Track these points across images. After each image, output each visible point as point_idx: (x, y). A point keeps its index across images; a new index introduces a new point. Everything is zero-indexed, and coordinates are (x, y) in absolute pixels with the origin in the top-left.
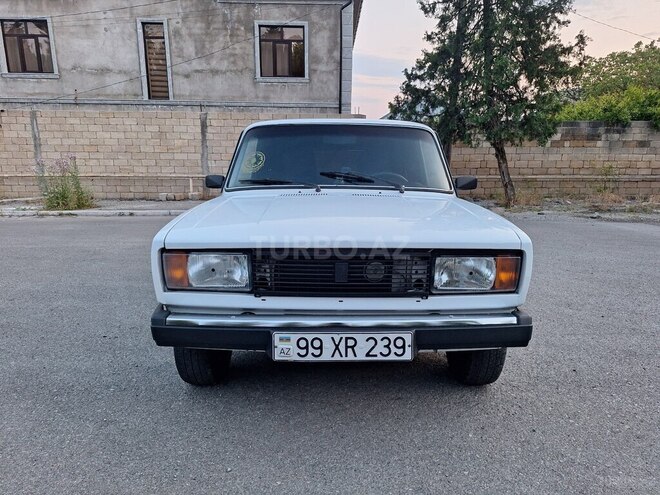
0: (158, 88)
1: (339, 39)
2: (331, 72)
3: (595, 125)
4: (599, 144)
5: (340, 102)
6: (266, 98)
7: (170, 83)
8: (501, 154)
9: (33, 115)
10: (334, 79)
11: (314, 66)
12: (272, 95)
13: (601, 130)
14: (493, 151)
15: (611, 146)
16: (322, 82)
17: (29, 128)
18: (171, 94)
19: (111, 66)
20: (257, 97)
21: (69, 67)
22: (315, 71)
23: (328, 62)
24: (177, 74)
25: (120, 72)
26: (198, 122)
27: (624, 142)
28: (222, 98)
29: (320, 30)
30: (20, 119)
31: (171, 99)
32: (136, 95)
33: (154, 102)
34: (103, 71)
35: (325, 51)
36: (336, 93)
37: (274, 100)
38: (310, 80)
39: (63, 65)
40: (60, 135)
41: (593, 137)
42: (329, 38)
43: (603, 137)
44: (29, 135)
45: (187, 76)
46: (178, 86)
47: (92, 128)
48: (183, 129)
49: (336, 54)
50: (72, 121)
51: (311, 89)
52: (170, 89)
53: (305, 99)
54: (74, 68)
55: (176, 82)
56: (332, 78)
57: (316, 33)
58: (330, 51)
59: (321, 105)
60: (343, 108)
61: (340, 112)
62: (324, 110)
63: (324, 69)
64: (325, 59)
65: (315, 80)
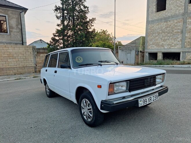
1: (20, 22)
2: (18, 32)
5: (23, 41)
10: (20, 34)
11: (11, 30)
16: (15, 35)
22: (12, 31)
23: (17, 29)
29: (12, 18)
35: (15, 25)
36: (21, 39)
38: (10, 34)
42: (16, 21)
49: (20, 26)
51: (11, 37)
53: (8, 40)
56: (19, 34)
57: (11, 19)
58: (17, 25)
59: (15, 43)
60: (24, 44)
61: (23, 45)
62: (16, 44)
63: (15, 31)
64: (15, 28)
65: (12, 34)
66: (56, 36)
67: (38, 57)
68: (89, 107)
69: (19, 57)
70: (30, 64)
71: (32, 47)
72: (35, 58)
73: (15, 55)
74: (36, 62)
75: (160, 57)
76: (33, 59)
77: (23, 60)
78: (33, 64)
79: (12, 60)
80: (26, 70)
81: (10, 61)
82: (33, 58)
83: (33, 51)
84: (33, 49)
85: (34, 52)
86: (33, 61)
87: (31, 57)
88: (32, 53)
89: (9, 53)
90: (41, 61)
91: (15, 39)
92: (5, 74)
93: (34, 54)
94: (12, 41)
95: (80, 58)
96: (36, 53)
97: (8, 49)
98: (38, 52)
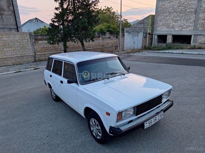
1: (11, 3)
2: (10, 15)
3: (99, 34)
4: (100, 38)
5: (17, 26)
8: (83, 44)
10: (13, 17)
11: (2, 12)
13: (100, 35)
14: (80, 43)
15: (103, 39)
16: (7, 18)
22: (3, 14)
23: (8, 11)
27: (106, 38)
35: (6, 7)
36: (14, 23)
38: (2, 18)
41: (99, 37)
42: (7, 1)
43: (101, 36)
49: (11, 8)
51: (3, 21)
53: (1, 25)
56: (11, 17)
58: (8, 7)
59: (9, 27)
60: (18, 28)
61: (18, 31)
62: (10, 29)
63: (7, 13)
64: (7, 10)
65: (4, 18)
66: (55, 22)
67: (37, 44)
68: (98, 127)
69: (16, 46)
70: (29, 52)
71: (28, 33)
72: (34, 45)
73: (11, 44)
74: (35, 50)
75: (169, 40)
76: (31, 47)
77: (20, 48)
78: (32, 52)
79: (8, 49)
80: (25, 59)
81: (7, 50)
83: (30, 38)
84: (30, 36)
85: (31, 39)
86: (31, 49)
87: (29, 45)
88: (29, 40)
89: (4, 42)
90: (39, 49)
91: (9, 24)
92: (2, 65)
93: (32, 42)
94: (5, 25)
95: (87, 73)
96: (34, 40)
97: (2, 37)
98: (35, 39)
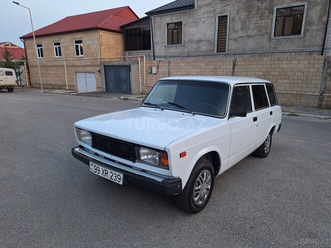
0: (221, 47)
1: (328, 10)
2: (320, 30)
5: (323, 47)
6: (275, 48)
7: (227, 44)
9: (169, 63)
11: (308, 28)
12: (279, 46)
16: (312, 36)
17: (167, 67)
18: (227, 49)
19: (203, 38)
20: (270, 48)
21: (187, 40)
22: (308, 30)
23: (318, 24)
24: (231, 39)
25: (206, 41)
26: (232, 63)
28: (251, 49)
29: (315, 6)
30: (165, 64)
31: (226, 52)
32: (212, 51)
33: (219, 53)
34: (200, 41)
35: (317, 17)
36: (321, 42)
37: (280, 49)
38: (304, 36)
39: (186, 40)
40: (177, 70)
44: (167, 70)
45: (235, 40)
46: (231, 45)
47: (188, 67)
48: (224, 67)
49: (325, 19)
50: (181, 64)
51: (304, 41)
52: (227, 47)
53: (298, 47)
54: (189, 41)
55: (230, 44)
56: (320, 33)
57: (312, 8)
58: (321, 17)
59: (310, 50)
60: (324, 51)
62: (311, 53)
63: (315, 28)
64: (316, 22)
65: (308, 36)
69: (296, 77)
70: (313, 90)
71: (323, 58)
72: (326, 79)
73: (289, 74)
74: (325, 88)
76: (319, 82)
77: (301, 81)
78: (319, 91)
79: (284, 81)
80: (302, 100)
81: (281, 82)
82: (322, 80)
83: (324, 66)
84: (324, 63)
85: (325, 69)
86: (319, 86)
87: (317, 78)
88: (321, 70)
89: (281, 70)
91: (311, 44)
93: (325, 73)
94: (305, 47)
96: (329, 70)
